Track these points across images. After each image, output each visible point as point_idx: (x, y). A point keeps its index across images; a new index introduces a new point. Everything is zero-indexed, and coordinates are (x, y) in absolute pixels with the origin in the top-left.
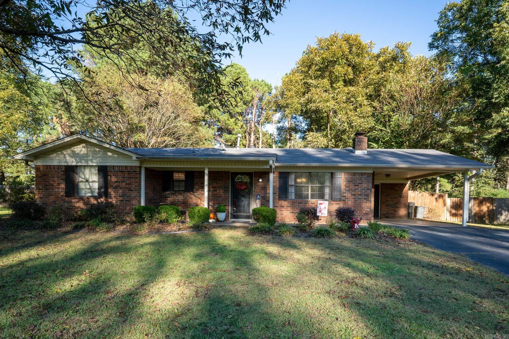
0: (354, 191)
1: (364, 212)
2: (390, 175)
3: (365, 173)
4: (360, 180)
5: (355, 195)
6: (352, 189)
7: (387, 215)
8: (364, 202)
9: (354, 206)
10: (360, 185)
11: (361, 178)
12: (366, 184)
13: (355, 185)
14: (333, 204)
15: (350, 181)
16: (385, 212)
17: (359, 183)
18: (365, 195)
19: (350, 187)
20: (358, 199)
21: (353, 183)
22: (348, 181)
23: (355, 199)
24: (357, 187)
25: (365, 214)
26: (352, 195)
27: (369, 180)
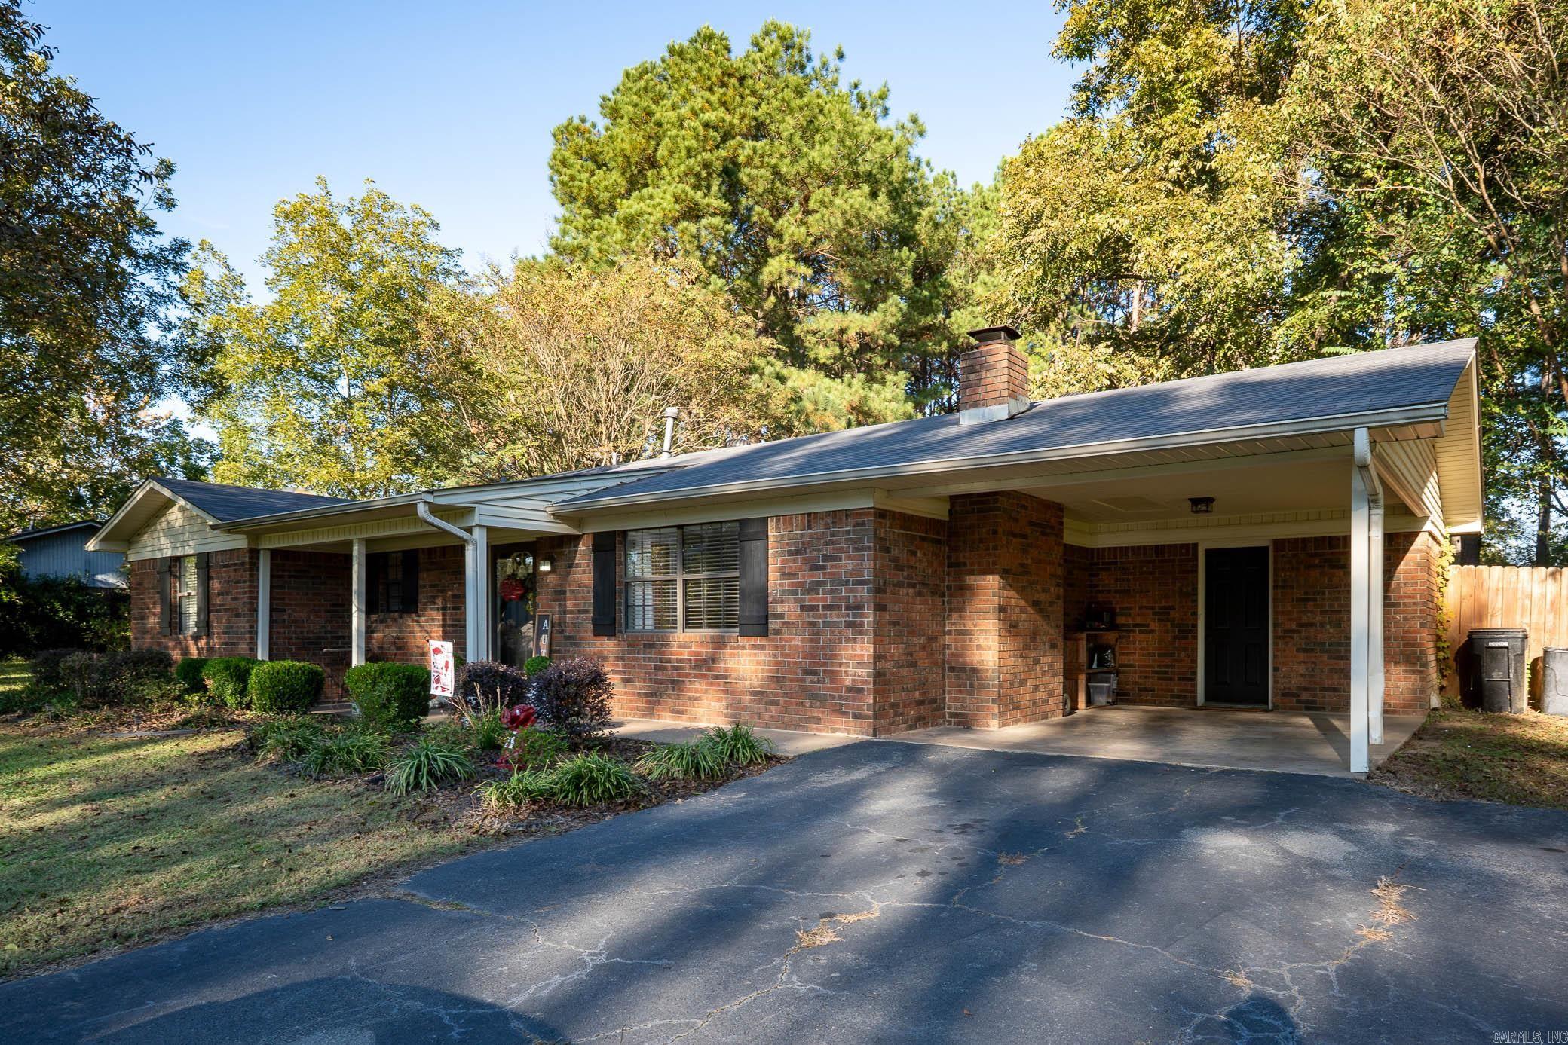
0: (809, 592)
1: (848, 682)
2: (1208, 501)
3: (847, 513)
4: (833, 543)
5: (812, 608)
6: (802, 584)
7: (1305, 696)
8: (847, 640)
9: (812, 656)
10: (829, 564)
11: (833, 534)
12: (849, 558)
13: (813, 568)
14: (743, 647)
15: (797, 552)
16: (1295, 682)
17: (825, 558)
18: (848, 608)
19: (794, 575)
20: (825, 624)
21: (806, 560)
22: (790, 553)
23: (813, 624)
24: (819, 576)
25: (849, 690)
26: (803, 608)
27: (861, 540)
